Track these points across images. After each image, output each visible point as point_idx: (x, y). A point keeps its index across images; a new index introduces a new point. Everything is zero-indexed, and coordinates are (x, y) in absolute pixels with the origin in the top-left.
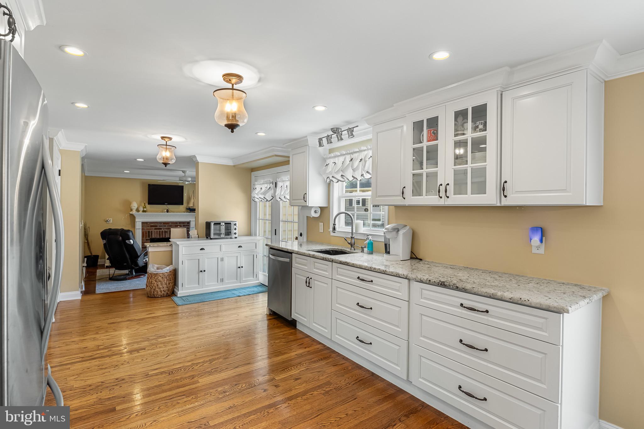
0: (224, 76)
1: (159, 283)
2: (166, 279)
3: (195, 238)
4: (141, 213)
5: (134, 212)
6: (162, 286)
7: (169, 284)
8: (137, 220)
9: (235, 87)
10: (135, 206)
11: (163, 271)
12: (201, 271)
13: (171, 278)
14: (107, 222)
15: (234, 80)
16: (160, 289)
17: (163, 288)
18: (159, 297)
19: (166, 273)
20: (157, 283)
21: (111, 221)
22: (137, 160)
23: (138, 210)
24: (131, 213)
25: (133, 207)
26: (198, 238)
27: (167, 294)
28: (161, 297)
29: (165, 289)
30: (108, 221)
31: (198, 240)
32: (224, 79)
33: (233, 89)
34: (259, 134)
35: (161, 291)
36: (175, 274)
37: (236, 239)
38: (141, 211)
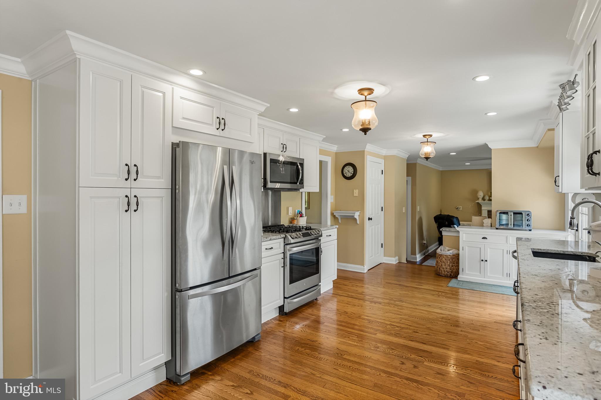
0: (359, 91)
1: (443, 263)
2: (449, 261)
3: (487, 226)
4: (486, 201)
5: (480, 201)
6: (446, 268)
7: (452, 266)
8: (483, 208)
9: (368, 97)
10: (480, 196)
11: (446, 253)
12: (482, 260)
13: (454, 261)
14: (458, 210)
15: (366, 93)
16: (444, 269)
17: (447, 268)
18: (443, 276)
19: (449, 255)
20: (441, 263)
21: (461, 208)
22: (451, 154)
23: (483, 199)
24: (477, 201)
25: (479, 196)
26: (491, 226)
27: (451, 275)
28: (445, 277)
29: (448, 270)
30: (458, 208)
31: (491, 229)
32: (359, 93)
33: (366, 100)
34: (488, 114)
35: (444, 271)
36: (457, 257)
37: (530, 232)
38: (487, 200)
